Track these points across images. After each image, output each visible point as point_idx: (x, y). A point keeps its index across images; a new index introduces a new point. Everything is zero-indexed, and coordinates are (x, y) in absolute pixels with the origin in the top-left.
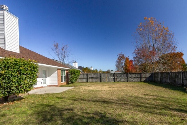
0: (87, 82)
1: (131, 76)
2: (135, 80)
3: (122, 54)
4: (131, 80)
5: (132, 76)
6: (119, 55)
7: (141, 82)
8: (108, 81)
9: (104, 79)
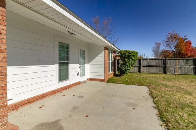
3: (173, 33)
6: (169, 35)
8: (179, 72)
9: (172, 69)
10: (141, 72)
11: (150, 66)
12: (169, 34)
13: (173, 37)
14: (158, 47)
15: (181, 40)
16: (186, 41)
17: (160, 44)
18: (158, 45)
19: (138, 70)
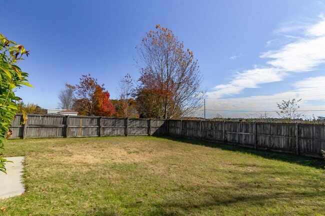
0: (21, 136)
1: (132, 125)
2: (139, 132)
3: (89, 77)
4: (132, 132)
5: (134, 124)
6: (84, 78)
7: (149, 135)
8: (83, 134)
9: (74, 130)
10: (25, 137)
11: (42, 127)
12: (83, 76)
13: (89, 83)
14: (70, 93)
15: (99, 89)
16: (103, 91)
17: (74, 88)
18: (71, 88)
19: (18, 135)
